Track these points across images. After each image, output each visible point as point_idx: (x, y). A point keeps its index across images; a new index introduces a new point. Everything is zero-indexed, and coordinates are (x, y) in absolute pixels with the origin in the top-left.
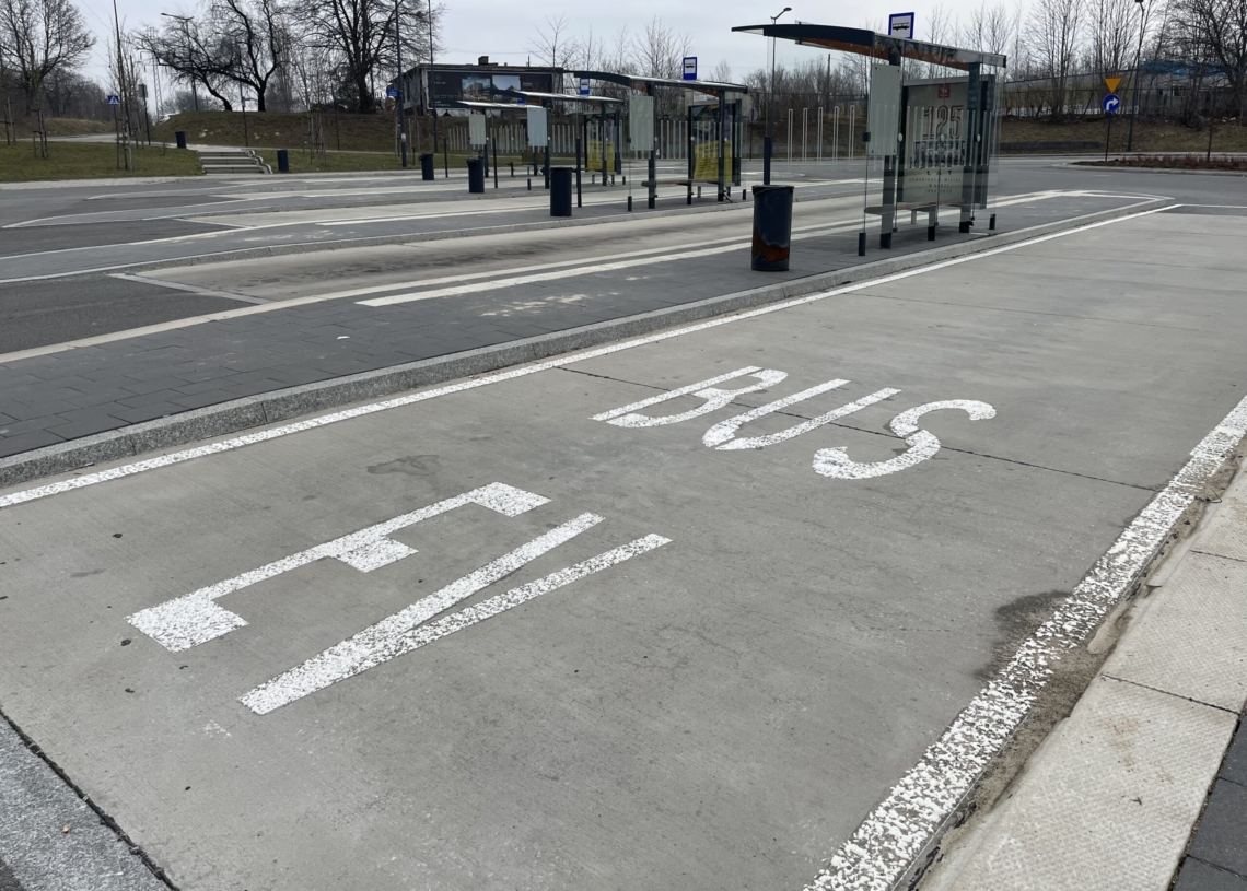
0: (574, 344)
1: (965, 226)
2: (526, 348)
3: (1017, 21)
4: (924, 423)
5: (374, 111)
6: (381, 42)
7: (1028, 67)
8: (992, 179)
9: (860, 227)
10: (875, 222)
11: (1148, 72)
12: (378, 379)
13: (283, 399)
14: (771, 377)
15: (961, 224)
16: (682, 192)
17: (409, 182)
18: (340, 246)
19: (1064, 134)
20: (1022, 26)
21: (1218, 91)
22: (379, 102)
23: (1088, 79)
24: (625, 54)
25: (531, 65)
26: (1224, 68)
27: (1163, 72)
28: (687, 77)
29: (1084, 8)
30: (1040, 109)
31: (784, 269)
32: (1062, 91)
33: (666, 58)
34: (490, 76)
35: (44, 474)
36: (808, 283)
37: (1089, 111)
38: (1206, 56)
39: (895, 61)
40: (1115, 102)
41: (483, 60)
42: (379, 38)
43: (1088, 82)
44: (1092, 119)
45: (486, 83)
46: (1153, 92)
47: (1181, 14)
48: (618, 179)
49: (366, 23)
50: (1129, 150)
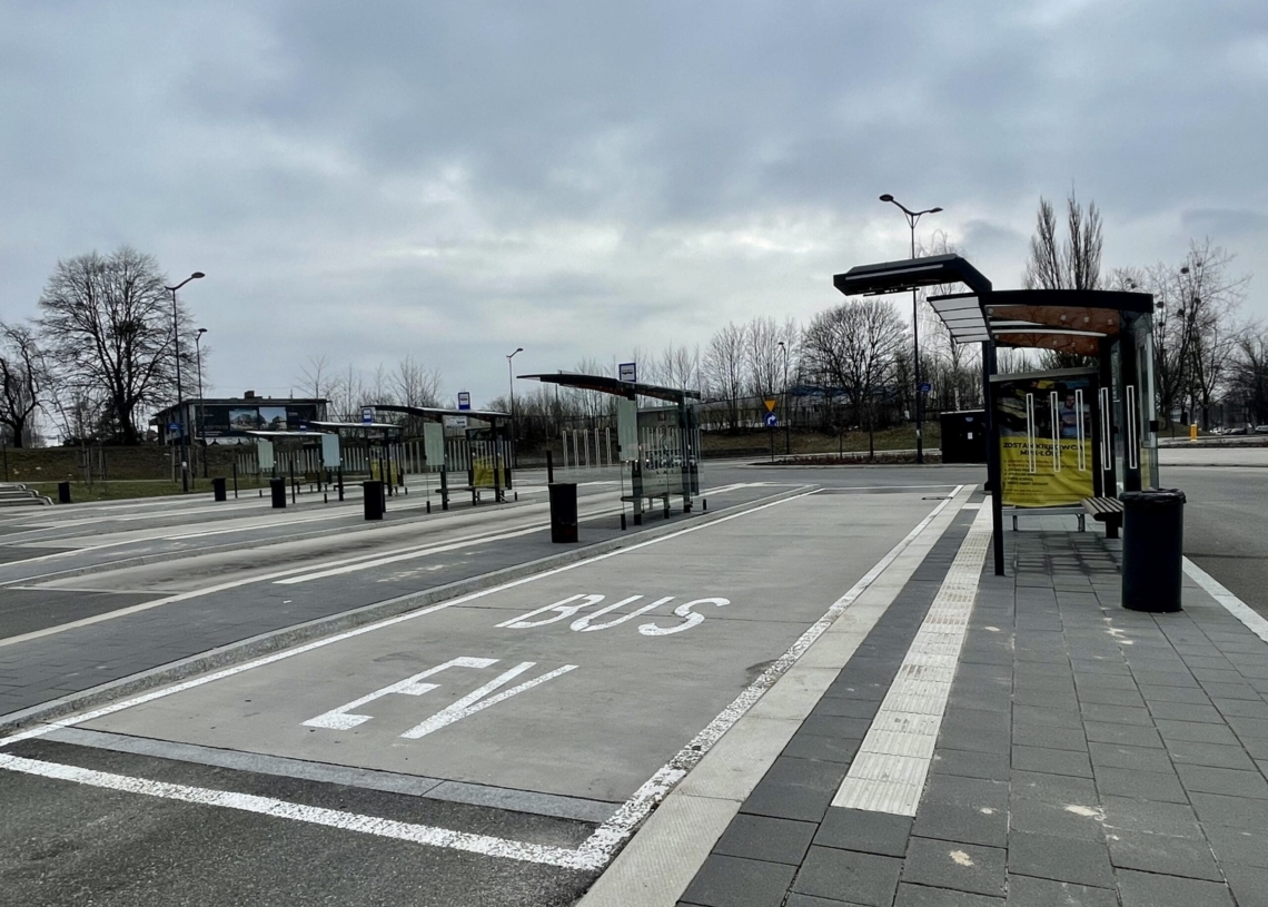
0: (455, 593)
1: (687, 509)
2: (426, 596)
3: (696, 359)
4: (692, 610)
5: (138, 444)
6: (145, 380)
7: (708, 391)
8: (701, 477)
9: (621, 512)
10: (629, 507)
11: (794, 395)
12: (340, 619)
13: (287, 634)
14: (595, 598)
15: (685, 507)
16: (468, 497)
17: (204, 502)
18: (200, 553)
19: (741, 442)
20: (701, 363)
21: (843, 408)
22: (141, 434)
23: (752, 401)
24: (383, 388)
25: (294, 397)
26: (847, 390)
27: (804, 395)
28: (461, 407)
29: (743, 349)
30: (721, 424)
31: (575, 540)
32: (736, 410)
33: (419, 389)
34: (257, 408)
35: (156, 685)
36: (596, 548)
37: (756, 425)
38: (833, 382)
39: (632, 398)
40: (773, 418)
41: (249, 395)
42: (143, 377)
43: (753, 403)
44: (759, 431)
45: (253, 414)
46: (799, 409)
47: (812, 352)
48: (401, 490)
49: (130, 365)
50: (788, 453)
